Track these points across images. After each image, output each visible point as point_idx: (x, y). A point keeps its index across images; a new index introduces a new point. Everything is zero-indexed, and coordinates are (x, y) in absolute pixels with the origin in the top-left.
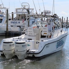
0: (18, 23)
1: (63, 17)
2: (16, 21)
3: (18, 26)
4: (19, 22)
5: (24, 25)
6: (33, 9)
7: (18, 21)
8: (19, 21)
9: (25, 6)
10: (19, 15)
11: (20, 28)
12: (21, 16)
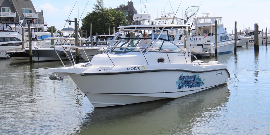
0: (198, 39)
1: (267, 28)
2: (196, 37)
3: (198, 45)
4: (200, 39)
5: (208, 43)
6: (221, 18)
7: (198, 37)
8: (200, 37)
9: (208, 14)
10: (200, 28)
11: (202, 47)
12: (202, 30)
